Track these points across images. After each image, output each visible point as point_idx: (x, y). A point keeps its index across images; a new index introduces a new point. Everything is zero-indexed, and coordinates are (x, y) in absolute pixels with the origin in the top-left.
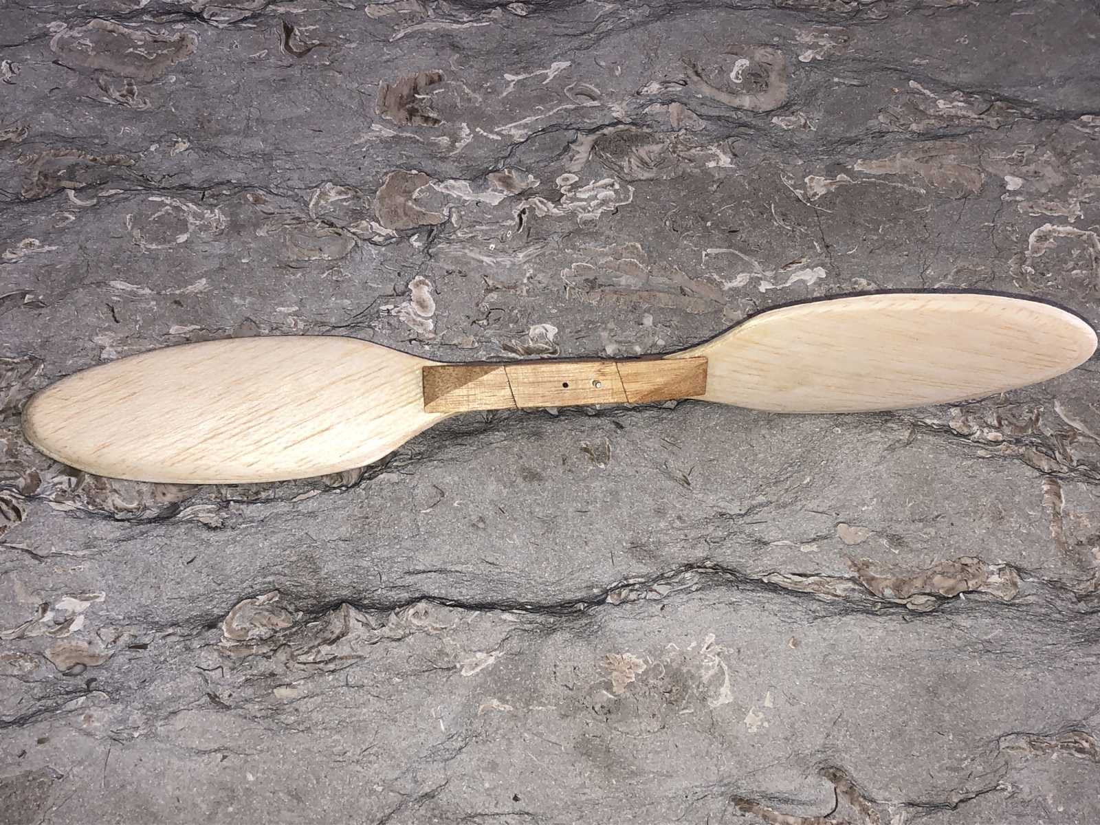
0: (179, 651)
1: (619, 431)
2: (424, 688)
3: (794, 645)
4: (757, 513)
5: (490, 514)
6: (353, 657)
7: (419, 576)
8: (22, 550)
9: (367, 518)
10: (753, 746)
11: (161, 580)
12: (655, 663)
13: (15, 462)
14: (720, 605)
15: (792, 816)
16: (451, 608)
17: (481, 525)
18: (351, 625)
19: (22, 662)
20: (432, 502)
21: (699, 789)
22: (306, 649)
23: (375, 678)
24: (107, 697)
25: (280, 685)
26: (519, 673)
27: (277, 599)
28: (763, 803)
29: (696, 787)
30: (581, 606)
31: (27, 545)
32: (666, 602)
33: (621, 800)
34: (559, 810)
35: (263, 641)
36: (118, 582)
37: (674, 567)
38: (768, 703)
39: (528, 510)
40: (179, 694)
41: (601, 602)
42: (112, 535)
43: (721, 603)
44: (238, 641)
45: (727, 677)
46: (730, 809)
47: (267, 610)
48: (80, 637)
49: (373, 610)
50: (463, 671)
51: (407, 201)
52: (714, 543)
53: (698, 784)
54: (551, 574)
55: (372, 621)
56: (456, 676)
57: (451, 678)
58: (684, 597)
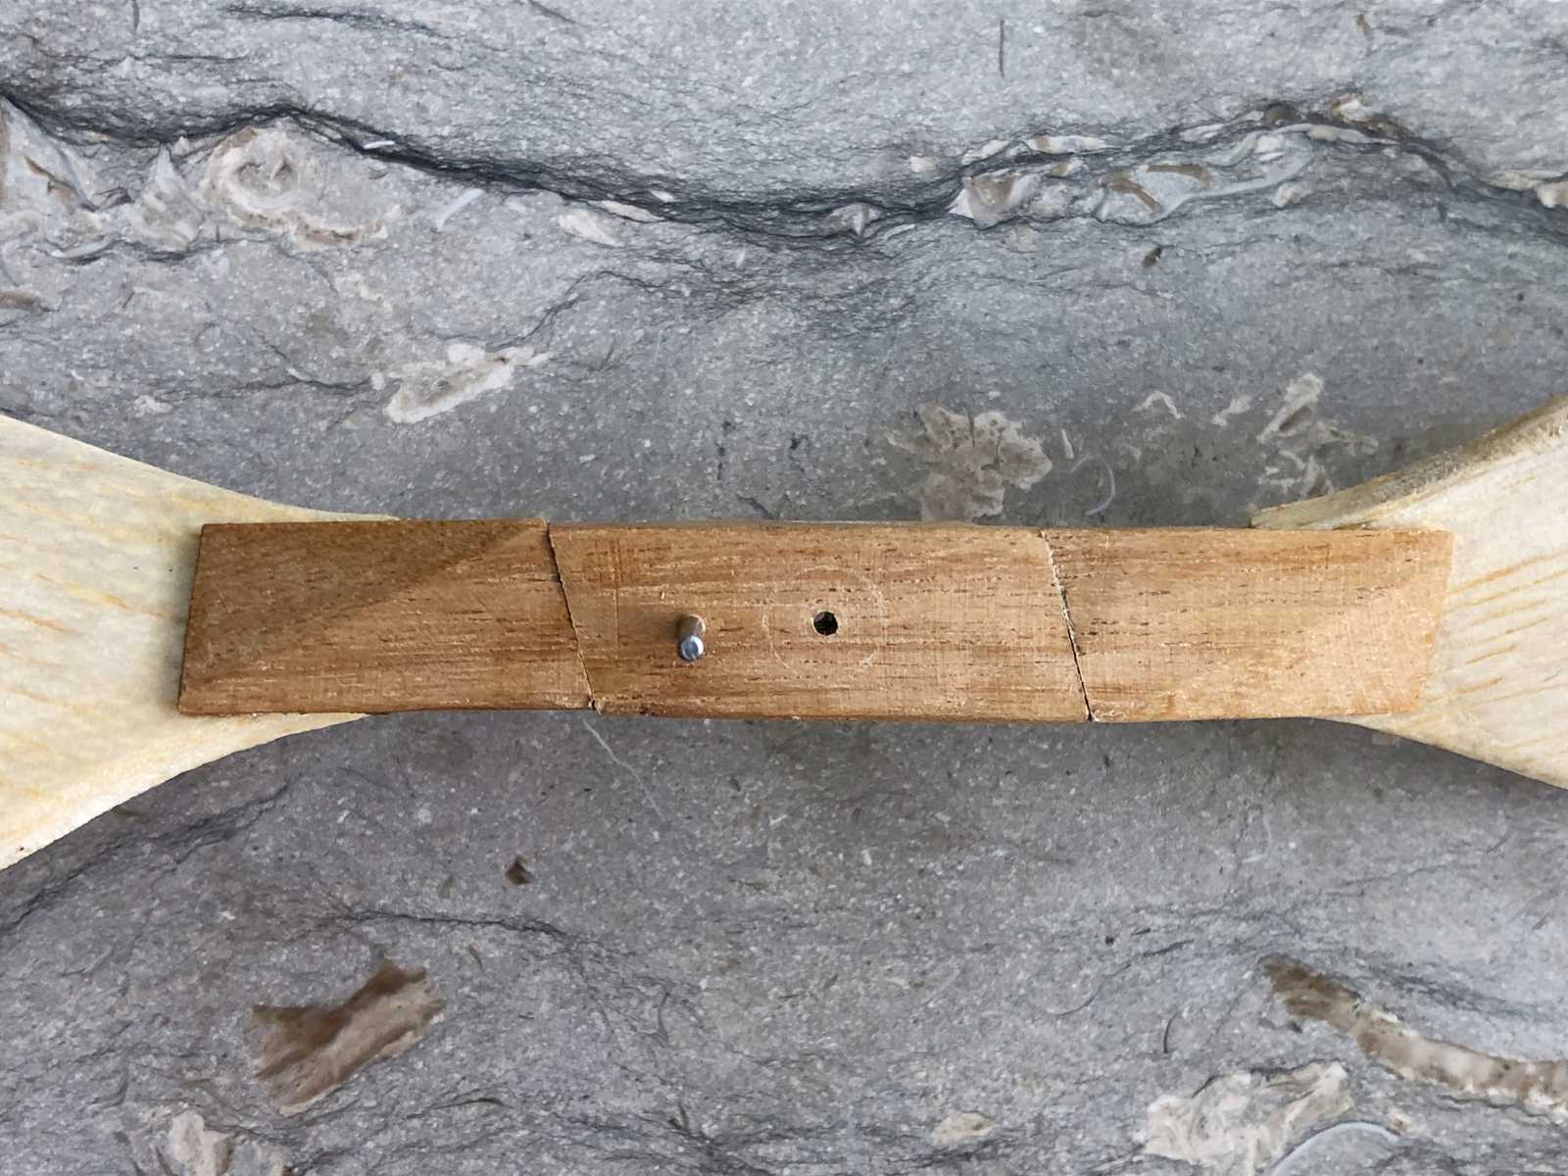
2: (245, 445)
7: (279, 27)
12: (1087, 457)
14: (1367, 271)
15: (1462, 1048)
16: (380, 165)
18: (9, 176)
21: (1159, 921)
23: (73, 386)
26: (595, 435)
28: (1373, 991)
29: (1149, 908)
30: (856, 217)
32: (1167, 236)
33: (880, 924)
34: (659, 929)
37: (1223, 107)
41: (927, 206)
43: (1371, 262)
46: (1254, 1001)
49: (92, 135)
50: (395, 401)
52: (1391, 31)
53: (1158, 901)
54: (763, 82)
55: (86, 174)
56: (366, 419)
57: (347, 424)
58: (1240, 224)
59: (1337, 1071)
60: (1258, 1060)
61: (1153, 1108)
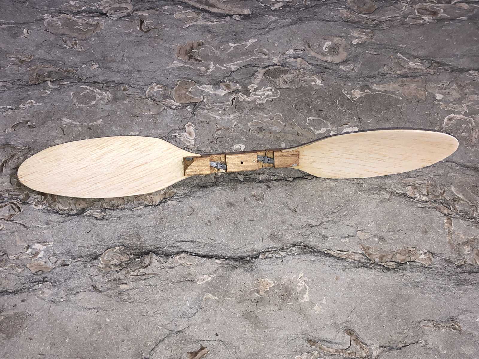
0: (82, 268)
1: (268, 189)
2: (181, 288)
3: (336, 279)
4: (324, 225)
5: (213, 220)
6: (153, 274)
7: (182, 243)
8: (20, 224)
9: (162, 218)
10: (317, 319)
11: (76, 238)
12: (278, 283)
13: (20, 189)
15: (331, 348)
16: (195, 257)
17: (209, 224)
18: (153, 261)
19: (17, 268)
20: (189, 213)
21: (293, 336)
22: (134, 270)
23: (161, 283)
24: (51, 285)
25: (122, 284)
26: (221, 284)
27: (123, 249)
28: (320, 342)
30: (249, 259)
31: (23, 222)
32: (283, 259)
33: (260, 338)
34: (234, 340)
35: (116, 265)
36: (59, 239)
37: (288, 245)
38: (324, 302)
39: (229, 219)
40: (80, 285)
41: (257, 257)
42: (57, 220)
43: (307, 260)
44: (106, 265)
45: (307, 290)
46: (306, 344)
47: (119, 253)
48: (42, 260)
49: (162, 256)
50: (198, 282)
51: (186, 92)
52: (305, 236)
53: (293, 333)
54: (237, 245)
55: (162, 260)
56: (195, 284)
57: (193, 285)
58: (292, 257)
59: (317, 352)
60: (307, 351)
61: (295, 358)
